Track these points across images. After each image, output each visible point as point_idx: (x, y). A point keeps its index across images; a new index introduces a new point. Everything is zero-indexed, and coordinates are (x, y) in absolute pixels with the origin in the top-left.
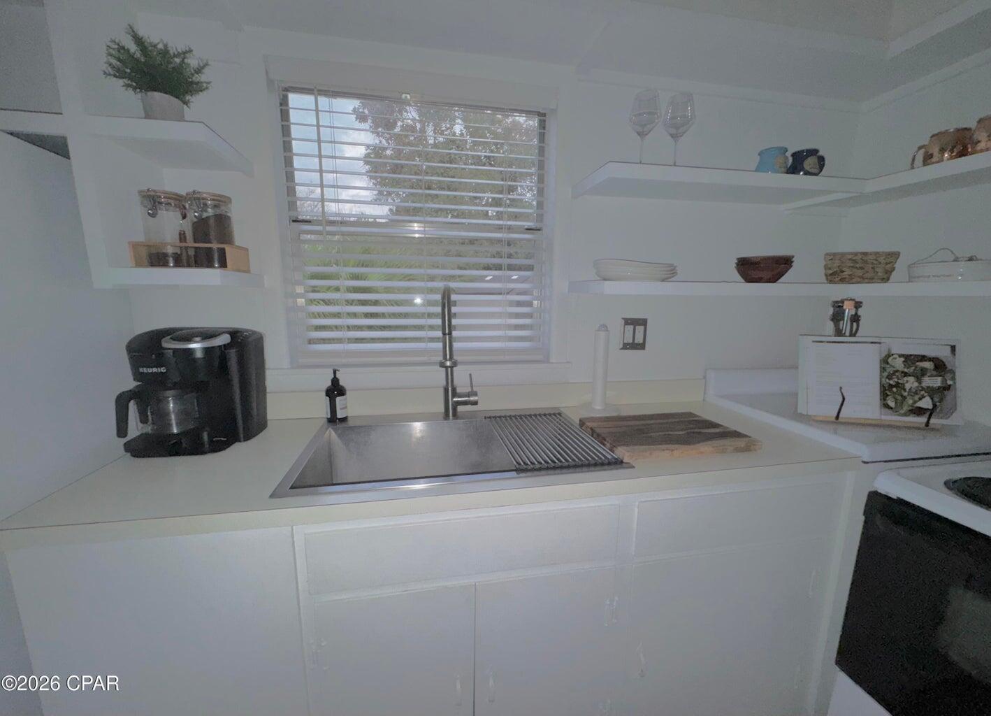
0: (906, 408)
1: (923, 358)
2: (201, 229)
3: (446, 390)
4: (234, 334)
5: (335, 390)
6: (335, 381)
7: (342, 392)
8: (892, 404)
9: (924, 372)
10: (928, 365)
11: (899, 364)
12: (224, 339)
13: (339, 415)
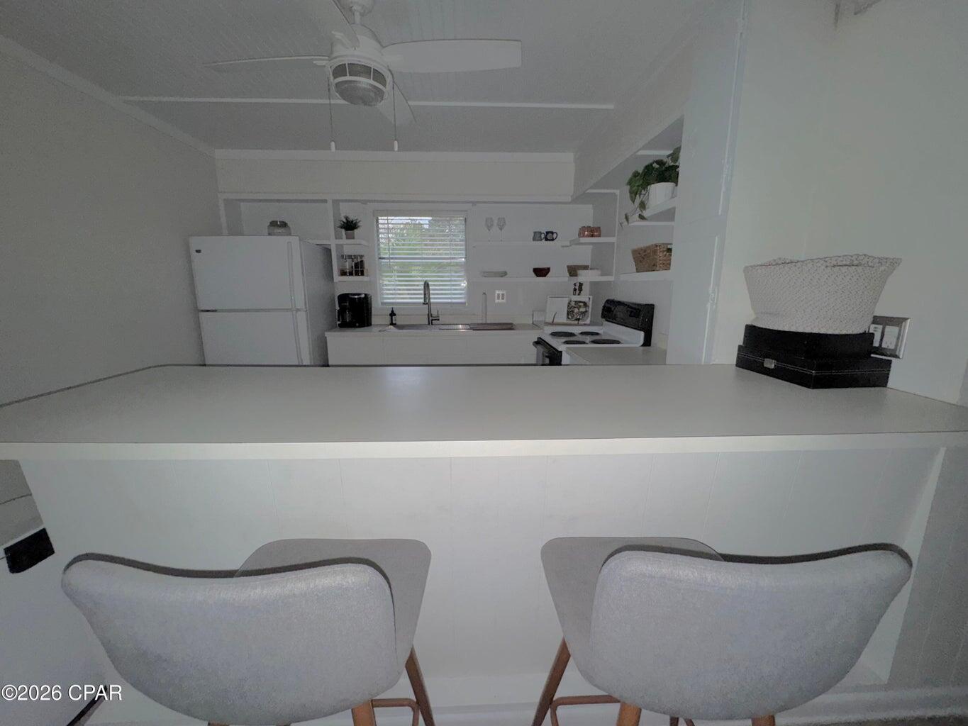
0: (574, 318)
1: (580, 302)
2: (356, 265)
3: (428, 315)
4: (366, 295)
5: (392, 314)
6: (392, 311)
7: (395, 315)
8: (570, 317)
9: (580, 306)
10: (582, 304)
11: (573, 304)
12: (363, 296)
13: (394, 322)
